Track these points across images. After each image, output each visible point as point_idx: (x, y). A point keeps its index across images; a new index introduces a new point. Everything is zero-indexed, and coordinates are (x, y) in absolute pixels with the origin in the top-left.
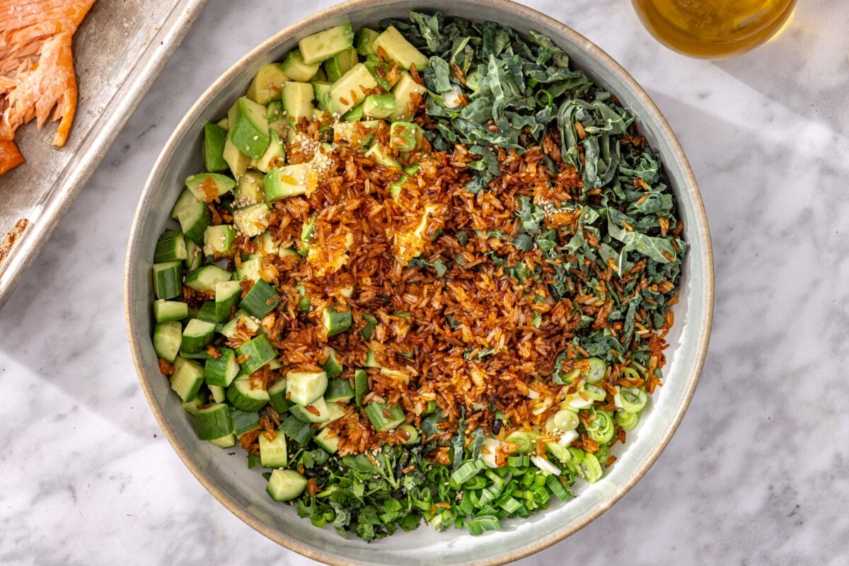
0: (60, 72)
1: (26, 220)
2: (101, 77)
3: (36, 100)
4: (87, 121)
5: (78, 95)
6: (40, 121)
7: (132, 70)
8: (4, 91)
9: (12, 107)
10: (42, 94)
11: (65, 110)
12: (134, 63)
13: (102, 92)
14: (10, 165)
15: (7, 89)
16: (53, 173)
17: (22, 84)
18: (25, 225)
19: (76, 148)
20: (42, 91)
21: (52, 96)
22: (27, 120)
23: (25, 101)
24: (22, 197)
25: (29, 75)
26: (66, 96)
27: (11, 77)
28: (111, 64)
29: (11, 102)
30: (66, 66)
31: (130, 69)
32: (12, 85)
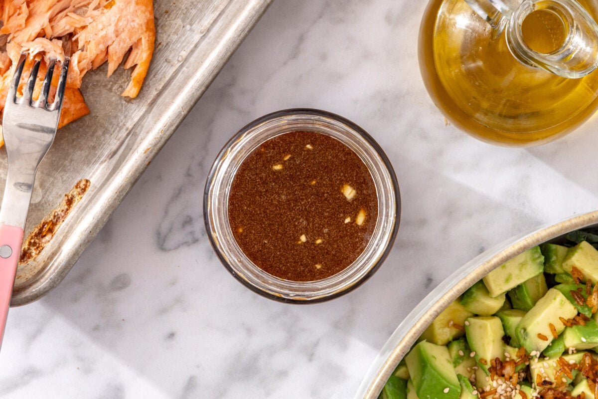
0: (139, 13)
1: (87, 181)
2: (183, 21)
3: (110, 43)
4: (166, 71)
5: (156, 40)
6: (112, 67)
7: (220, 15)
8: (72, 30)
9: (82, 50)
10: (117, 37)
11: (141, 56)
12: (222, 7)
13: (183, 39)
14: (75, 117)
15: (76, 28)
16: (121, 128)
17: (94, 24)
18: (86, 186)
19: (149, 101)
20: (117, 34)
21: (128, 40)
22: (97, 65)
23: (98, 44)
24: (84, 153)
25: (102, 13)
26: (143, 41)
27: (80, 15)
28: (195, 6)
29: (80, 45)
30: (146, 6)
31: (217, 13)
32: (82, 24)
